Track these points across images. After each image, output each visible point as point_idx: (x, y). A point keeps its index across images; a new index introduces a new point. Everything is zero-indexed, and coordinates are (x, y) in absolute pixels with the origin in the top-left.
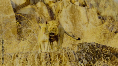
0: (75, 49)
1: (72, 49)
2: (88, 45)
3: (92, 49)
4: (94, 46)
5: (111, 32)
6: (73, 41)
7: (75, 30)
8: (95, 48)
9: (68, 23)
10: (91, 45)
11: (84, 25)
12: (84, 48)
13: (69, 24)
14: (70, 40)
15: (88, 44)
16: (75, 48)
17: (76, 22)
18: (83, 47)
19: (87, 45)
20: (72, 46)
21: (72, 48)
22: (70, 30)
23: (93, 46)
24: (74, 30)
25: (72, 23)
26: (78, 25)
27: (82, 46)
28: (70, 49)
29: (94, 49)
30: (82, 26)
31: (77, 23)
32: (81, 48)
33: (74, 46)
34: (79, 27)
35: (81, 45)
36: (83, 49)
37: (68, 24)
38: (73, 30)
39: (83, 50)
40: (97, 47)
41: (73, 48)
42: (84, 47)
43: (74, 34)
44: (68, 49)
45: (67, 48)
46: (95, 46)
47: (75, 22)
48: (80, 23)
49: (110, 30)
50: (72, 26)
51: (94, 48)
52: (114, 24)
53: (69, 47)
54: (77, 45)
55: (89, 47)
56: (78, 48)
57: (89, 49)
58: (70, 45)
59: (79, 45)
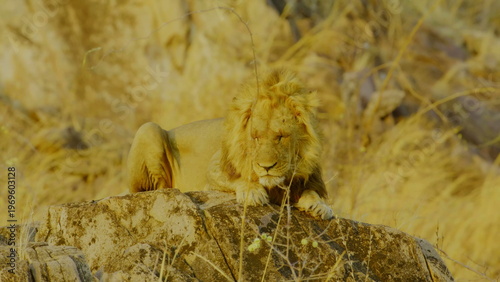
0: (85, 239)
1: (62, 242)
2: (189, 213)
3: (222, 239)
4: (235, 219)
5: (358, 109)
6: (71, 180)
7: (91, 94)
8: (242, 235)
9: (36, 37)
10: (211, 210)
11: (157, 55)
12: (157, 230)
13: (39, 46)
14: (52, 169)
15: (192, 205)
16: (88, 229)
17: (98, 32)
18: (150, 227)
19: (177, 210)
20: (64, 215)
21: (65, 236)
22: (47, 91)
23: (224, 217)
24: (81, 94)
25: (67, 37)
26: (111, 55)
27: (139, 216)
28: (52, 242)
29: (236, 241)
30: (141, 61)
31: (105, 40)
32: (135, 230)
33: (84, 221)
34: (116, 69)
35: (132, 212)
36: (152, 238)
37: (31, 43)
38: (72, 97)
39: (147, 247)
40: (256, 228)
41: (72, 230)
42: (160, 224)
43: (77, 127)
44: (32, 238)
45: (23, 230)
46: (237, 214)
47: (87, 31)
48: (125, 40)
49: (351, 94)
50: (64, 65)
51: (230, 230)
52: (384, 50)
53: (45, 222)
54: (104, 211)
55: (198, 223)
56: (114, 229)
57: (194, 244)
58: (52, 211)
59: (119, 212)
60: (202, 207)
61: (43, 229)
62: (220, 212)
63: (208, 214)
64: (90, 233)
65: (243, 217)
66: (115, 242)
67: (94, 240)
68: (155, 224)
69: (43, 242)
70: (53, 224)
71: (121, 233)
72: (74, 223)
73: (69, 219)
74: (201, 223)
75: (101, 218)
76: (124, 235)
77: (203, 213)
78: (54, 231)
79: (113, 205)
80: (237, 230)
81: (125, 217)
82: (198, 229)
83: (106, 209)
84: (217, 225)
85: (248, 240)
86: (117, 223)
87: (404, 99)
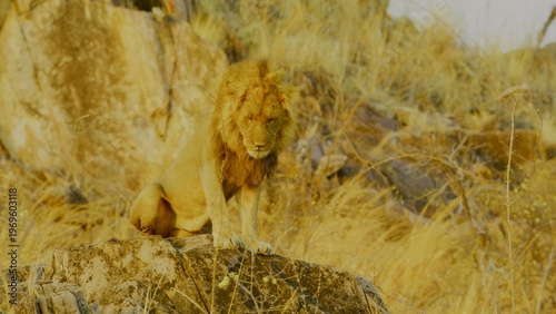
0: (84, 278)
1: (64, 280)
2: (171, 256)
3: (197, 277)
4: (208, 261)
5: (310, 170)
6: (73, 228)
7: (90, 159)
8: (214, 274)
9: (44, 111)
10: (188, 254)
11: (145, 125)
12: (143, 270)
13: (46, 118)
14: (58, 220)
16: (86, 270)
17: (96, 106)
18: (137, 268)
19: (160, 253)
20: (66, 257)
21: (67, 275)
22: (53, 155)
23: (199, 259)
24: (81, 158)
25: (69, 110)
26: (105, 125)
27: (129, 258)
29: (209, 279)
30: (132, 131)
31: (100, 114)
32: (125, 270)
33: (83, 262)
34: (111, 137)
35: (122, 255)
36: (139, 277)
37: (40, 116)
38: (73, 161)
40: (225, 268)
41: (73, 270)
42: (146, 265)
43: (78, 184)
44: (40, 277)
45: (32, 270)
46: (210, 257)
47: (86, 106)
48: (118, 113)
49: (304, 158)
50: (66, 132)
51: (204, 270)
52: (331, 122)
53: (50, 263)
54: (99, 254)
55: (177, 264)
56: (107, 269)
57: (174, 281)
58: (56, 255)
59: (111, 254)
61: (49, 269)
63: (186, 257)
64: (87, 272)
65: (215, 259)
66: (108, 280)
67: (90, 278)
68: (141, 265)
69: (48, 280)
70: (57, 265)
71: (114, 272)
72: (75, 264)
73: (70, 261)
74: (180, 265)
75: (97, 260)
76: (116, 274)
77: (182, 256)
78: (58, 271)
79: (107, 249)
80: (209, 270)
81: (117, 259)
82: (177, 269)
83: (101, 252)
84: (193, 266)
85: (219, 277)
87: (346, 161)
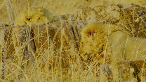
15: (119, 8)
28: (78, 19)
39: (105, 21)
60: (122, 9)
62: (127, 11)
86: (97, 14)
